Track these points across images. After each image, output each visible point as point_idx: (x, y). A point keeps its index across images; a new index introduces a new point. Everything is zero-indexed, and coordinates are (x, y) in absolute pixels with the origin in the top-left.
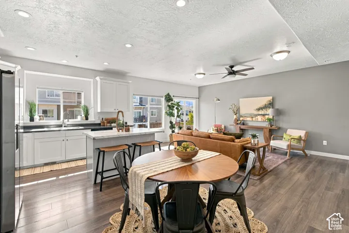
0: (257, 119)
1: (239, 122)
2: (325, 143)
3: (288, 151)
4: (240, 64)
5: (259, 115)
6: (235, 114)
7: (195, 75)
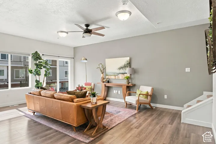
0: (119, 77)
1: (105, 80)
2: (166, 97)
3: (137, 106)
4: (94, 23)
5: (120, 73)
6: (102, 73)
7: (58, 32)
